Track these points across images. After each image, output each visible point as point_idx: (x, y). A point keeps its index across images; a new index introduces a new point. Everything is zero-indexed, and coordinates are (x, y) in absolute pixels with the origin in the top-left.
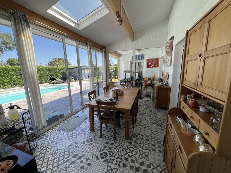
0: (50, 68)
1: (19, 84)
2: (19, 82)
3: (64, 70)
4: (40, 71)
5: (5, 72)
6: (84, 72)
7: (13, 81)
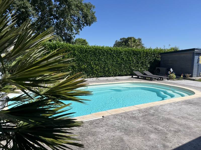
0: (135, 51)
1: (95, 73)
2: (96, 70)
3: (154, 55)
4: (122, 54)
5: (84, 55)
6: (197, 61)
7: (90, 67)
